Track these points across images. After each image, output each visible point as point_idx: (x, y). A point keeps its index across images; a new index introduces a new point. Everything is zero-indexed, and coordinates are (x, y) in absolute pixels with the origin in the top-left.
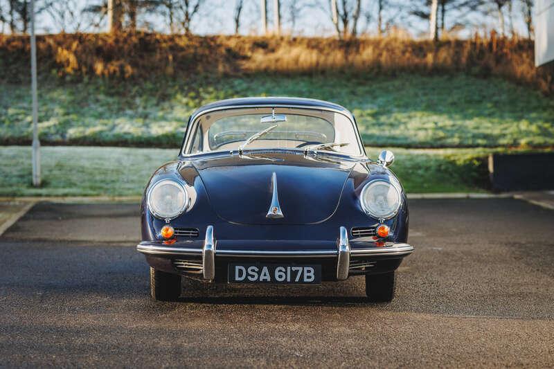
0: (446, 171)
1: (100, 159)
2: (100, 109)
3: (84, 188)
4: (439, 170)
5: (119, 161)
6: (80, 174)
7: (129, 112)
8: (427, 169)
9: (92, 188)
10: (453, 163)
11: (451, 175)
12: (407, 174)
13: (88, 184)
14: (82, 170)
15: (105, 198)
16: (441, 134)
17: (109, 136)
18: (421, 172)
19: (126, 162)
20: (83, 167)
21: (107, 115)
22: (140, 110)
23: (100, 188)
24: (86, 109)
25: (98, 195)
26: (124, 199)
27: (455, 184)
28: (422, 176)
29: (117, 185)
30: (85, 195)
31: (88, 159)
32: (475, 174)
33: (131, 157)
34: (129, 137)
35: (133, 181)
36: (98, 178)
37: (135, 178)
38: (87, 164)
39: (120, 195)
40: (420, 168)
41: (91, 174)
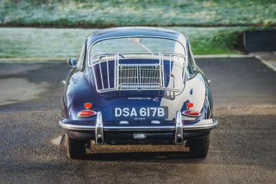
0: (219, 40)
1: (19, 35)
2: (27, 4)
3: (7, 53)
4: (214, 40)
5: (30, 36)
6: (7, 45)
7: (43, 6)
8: (208, 39)
9: (12, 53)
10: (223, 35)
11: (221, 43)
12: (196, 42)
13: (10, 50)
14: (8, 42)
15: (18, 59)
16: (219, 17)
17: (28, 20)
18: (203, 41)
19: (34, 37)
20: (8, 40)
21: (31, 7)
22: (50, 5)
23: (17, 53)
24: (19, 4)
25: (15, 57)
26: (29, 59)
27: (223, 48)
28: (204, 44)
29: (27, 51)
30: (8, 57)
31: (12, 35)
32: (234, 42)
33: (37, 34)
34: (40, 21)
35: (36, 48)
36: (16, 46)
37: (38, 46)
38: (11, 38)
39: (28, 57)
40: (203, 39)
41: (13, 44)
